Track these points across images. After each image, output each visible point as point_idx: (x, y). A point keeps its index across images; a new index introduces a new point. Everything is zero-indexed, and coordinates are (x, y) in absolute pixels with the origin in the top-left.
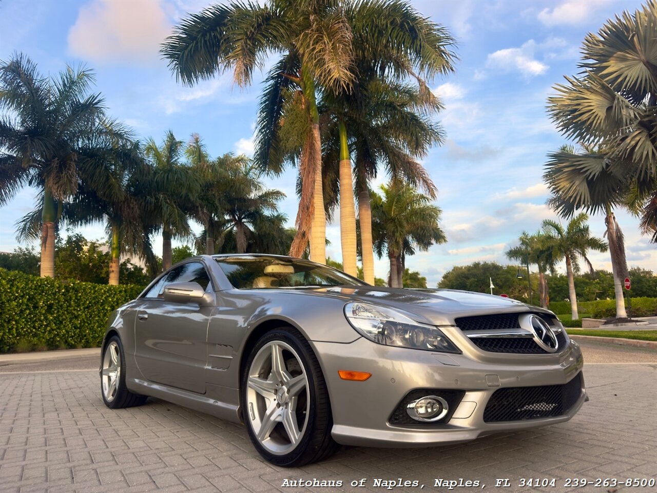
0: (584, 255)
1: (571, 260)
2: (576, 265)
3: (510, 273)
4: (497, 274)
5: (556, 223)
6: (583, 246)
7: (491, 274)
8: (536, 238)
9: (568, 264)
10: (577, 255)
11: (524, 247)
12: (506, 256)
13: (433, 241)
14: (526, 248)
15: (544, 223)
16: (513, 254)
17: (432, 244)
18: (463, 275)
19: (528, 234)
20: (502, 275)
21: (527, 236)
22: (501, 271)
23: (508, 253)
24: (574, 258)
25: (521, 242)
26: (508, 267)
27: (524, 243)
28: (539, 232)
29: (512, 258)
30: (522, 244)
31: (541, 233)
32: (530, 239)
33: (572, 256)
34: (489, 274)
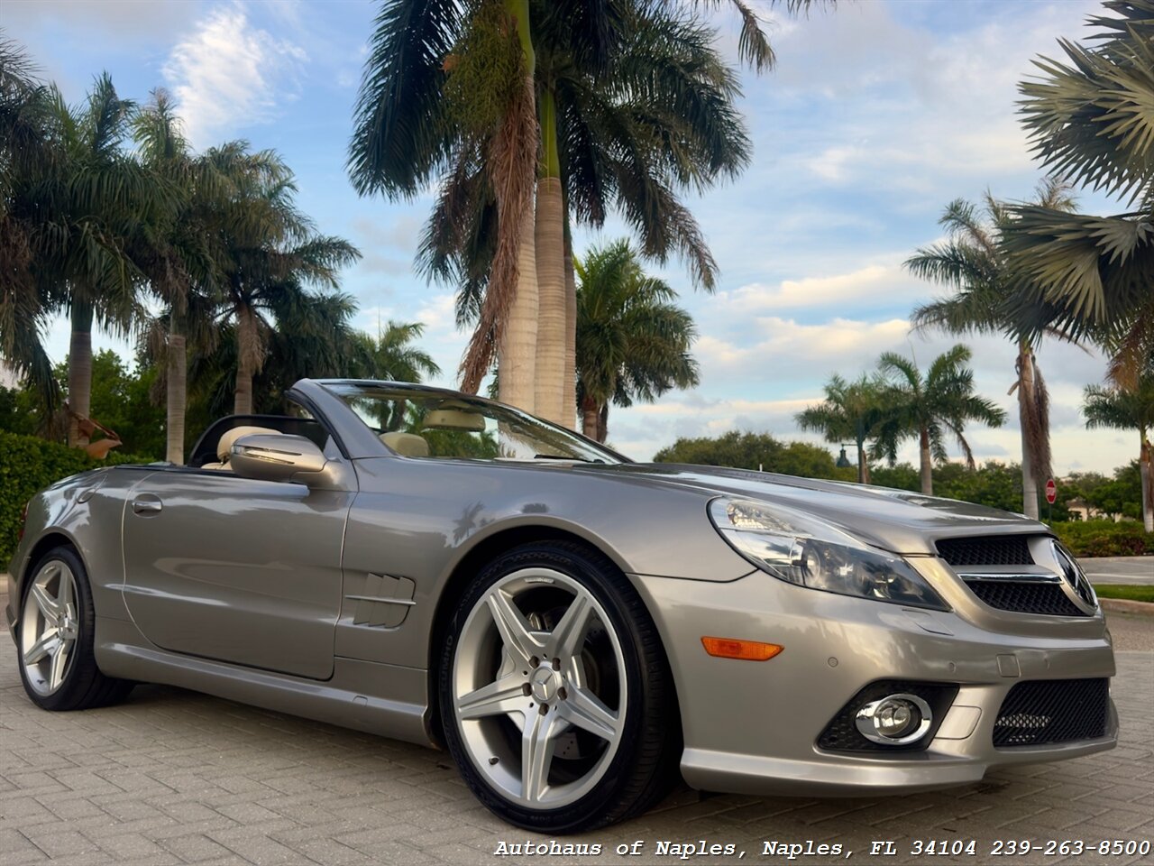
0: (958, 429)
1: (929, 438)
2: (939, 448)
3: (797, 457)
4: (773, 459)
5: (908, 362)
6: (959, 412)
7: (759, 456)
8: (859, 390)
9: (924, 445)
10: (942, 427)
11: (832, 406)
12: (796, 422)
13: (672, 382)
14: (837, 408)
15: (883, 359)
16: (811, 419)
17: (670, 387)
18: (705, 457)
19: (843, 382)
20: (782, 460)
21: (840, 385)
22: (780, 453)
23: (801, 417)
24: (935, 433)
25: (827, 397)
26: (793, 445)
27: (832, 397)
28: (865, 379)
29: (807, 428)
30: (829, 400)
31: (867, 381)
32: (845, 391)
33: (931, 430)
34: (756, 457)
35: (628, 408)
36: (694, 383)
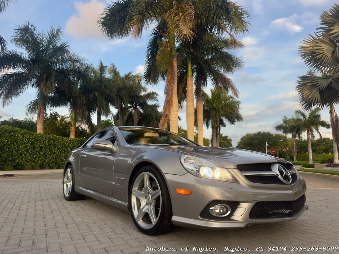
0: (317, 129)
1: (310, 132)
2: (313, 135)
3: (276, 138)
4: (270, 138)
5: (303, 112)
6: (317, 125)
7: (266, 138)
8: (291, 120)
9: (308, 134)
10: (314, 129)
11: (284, 125)
12: (275, 129)
13: (236, 120)
14: (286, 125)
15: (296, 112)
16: (279, 128)
18: (251, 138)
19: (287, 118)
20: (273, 139)
21: (286, 119)
22: (272, 137)
23: (276, 127)
24: (312, 131)
25: (283, 122)
26: (276, 135)
27: (285, 122)
28: (293, 117)
29: (278, 130)
30: (284, 123)
31: (294, 117)
32: (288, 120)
33: (310, 130)
34: (265, 138)
35: (225, 127)
36: (242, 120)
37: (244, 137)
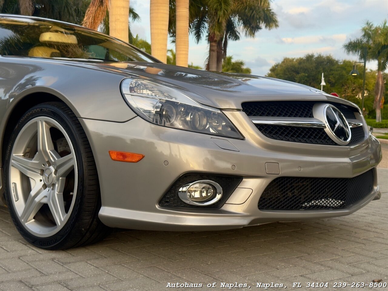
3: (345, 69)
4: (331, 70)
7: (324, 69)
8: (381, 30)
11: (365, 40)
12: (344, 49)
13: (262, 25)
14: (368, 41)
16: (352, 47)
17: (260, 28)
18: (293, 69)
19: (372, 25)
21: (371, 27)
22: (336, 67)
23: (347, 46)
25: (363, 33)
26: (344, 62)
27: (366, 34)
28: (385, 24)
29: (350, 52)
30: (364, 35)
32: (373, 30)
34: (322, 69)
35: (237, 41)
36: (277, 26)
37: (277, 66)
